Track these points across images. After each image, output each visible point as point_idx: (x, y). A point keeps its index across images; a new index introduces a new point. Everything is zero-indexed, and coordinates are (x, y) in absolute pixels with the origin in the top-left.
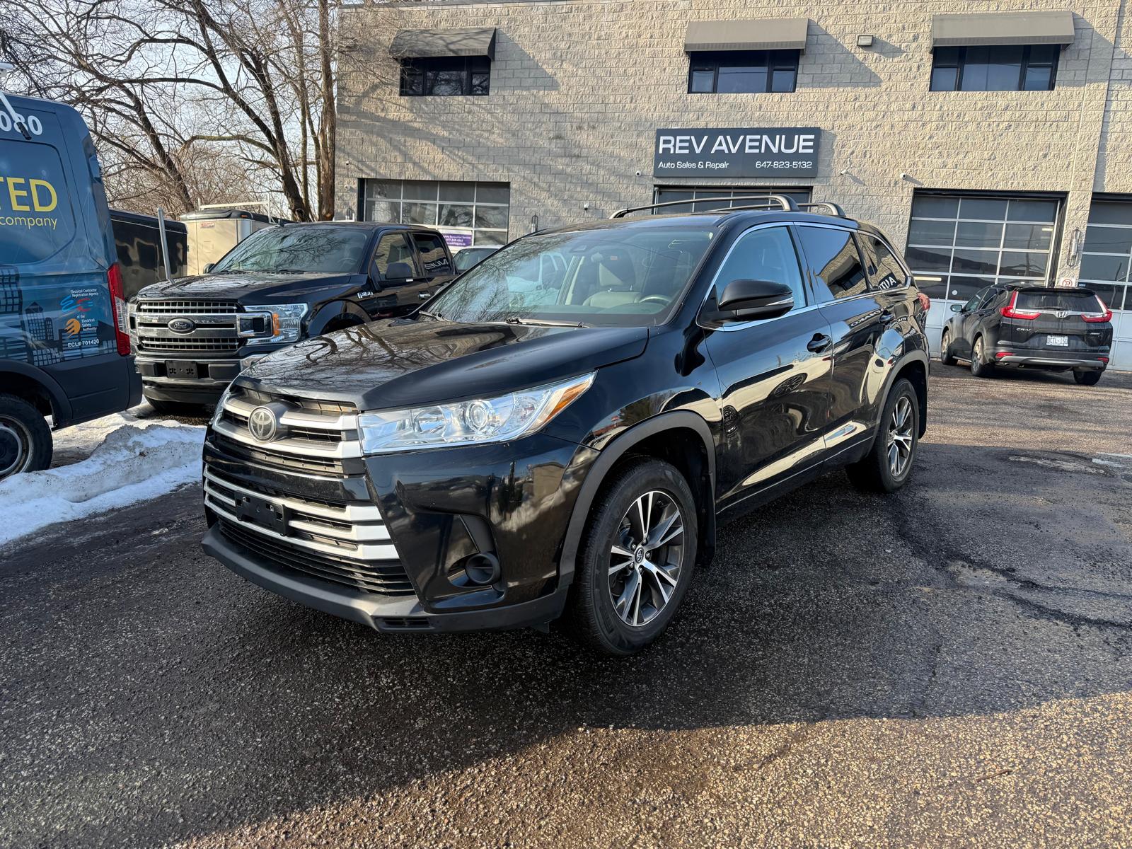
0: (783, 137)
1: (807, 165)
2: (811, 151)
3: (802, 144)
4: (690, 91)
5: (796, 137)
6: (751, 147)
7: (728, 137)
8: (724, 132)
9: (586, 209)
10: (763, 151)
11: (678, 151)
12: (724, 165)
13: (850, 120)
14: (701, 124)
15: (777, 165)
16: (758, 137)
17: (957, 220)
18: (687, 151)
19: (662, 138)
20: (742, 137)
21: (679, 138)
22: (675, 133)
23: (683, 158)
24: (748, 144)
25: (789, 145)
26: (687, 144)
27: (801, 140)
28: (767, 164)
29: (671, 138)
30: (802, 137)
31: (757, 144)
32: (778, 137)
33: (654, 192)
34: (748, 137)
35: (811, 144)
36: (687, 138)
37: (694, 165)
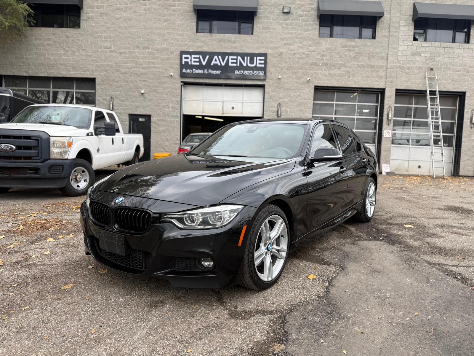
0: (249, 58)
1: (261, 73)
2: (263, 66)
3: (258, 62)
4: (197, 32)
5: (255, 58)
6: (232, 63)
7: (220, 57)
8: (218, 54)
9: (142, 94)
10: (238, 65)
11: (193, 63)
12: (218, 72)
13: (281, 50)
14: (205, 49)
15: (246, 73)
16: (235, 57)
17: (335, 103)
18: (198, 64)
19: (184, 56)
20: (227, 57)
21: (193, 56)
22: (191, 53)
23: (196, 67)
24: (230, 61)
25: (252, 62)
26: (198, 60)
27: (258, 60)
28: (241, 72)
29: (189, 56)
30: (258, 58)
31: (235, 61)
32: (246, 58)
33: (181, 86)
34: (231, 57)
35: (263, 62)
36: (198, 56)
37: (202, 72)
